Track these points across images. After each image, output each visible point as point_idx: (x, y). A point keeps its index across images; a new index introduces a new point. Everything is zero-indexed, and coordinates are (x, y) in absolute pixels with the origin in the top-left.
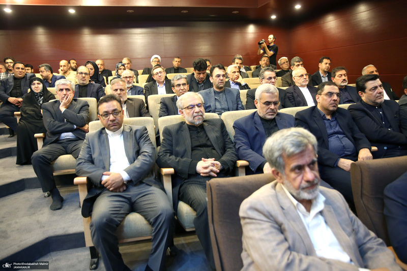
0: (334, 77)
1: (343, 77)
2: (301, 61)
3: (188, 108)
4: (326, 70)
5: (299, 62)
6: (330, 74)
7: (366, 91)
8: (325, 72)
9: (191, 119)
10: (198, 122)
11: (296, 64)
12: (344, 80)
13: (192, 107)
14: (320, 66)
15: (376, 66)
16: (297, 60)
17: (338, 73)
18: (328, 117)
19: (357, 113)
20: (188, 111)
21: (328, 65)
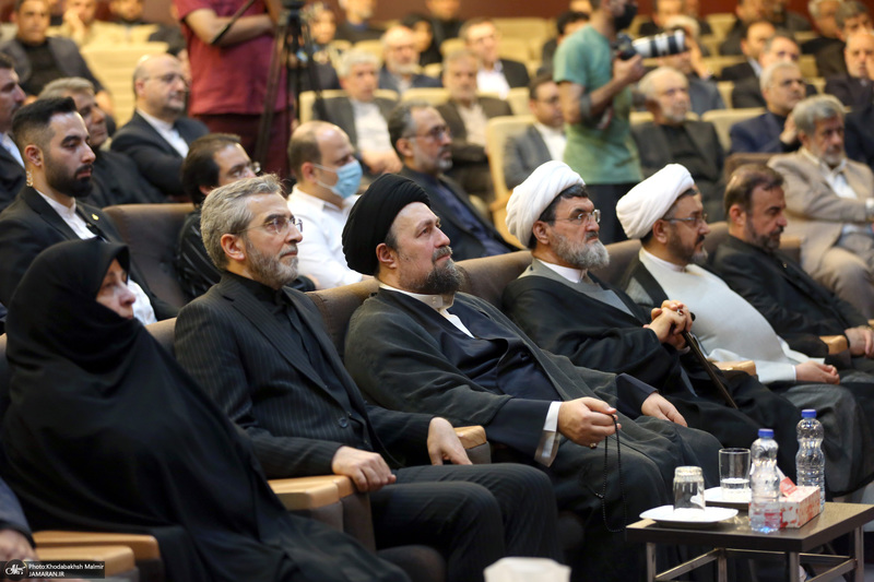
2: (863, 10)
3: (667, 94)
9: (671, 113)
11: (849, 22)
13: (673, 94)
20: (667, 99)
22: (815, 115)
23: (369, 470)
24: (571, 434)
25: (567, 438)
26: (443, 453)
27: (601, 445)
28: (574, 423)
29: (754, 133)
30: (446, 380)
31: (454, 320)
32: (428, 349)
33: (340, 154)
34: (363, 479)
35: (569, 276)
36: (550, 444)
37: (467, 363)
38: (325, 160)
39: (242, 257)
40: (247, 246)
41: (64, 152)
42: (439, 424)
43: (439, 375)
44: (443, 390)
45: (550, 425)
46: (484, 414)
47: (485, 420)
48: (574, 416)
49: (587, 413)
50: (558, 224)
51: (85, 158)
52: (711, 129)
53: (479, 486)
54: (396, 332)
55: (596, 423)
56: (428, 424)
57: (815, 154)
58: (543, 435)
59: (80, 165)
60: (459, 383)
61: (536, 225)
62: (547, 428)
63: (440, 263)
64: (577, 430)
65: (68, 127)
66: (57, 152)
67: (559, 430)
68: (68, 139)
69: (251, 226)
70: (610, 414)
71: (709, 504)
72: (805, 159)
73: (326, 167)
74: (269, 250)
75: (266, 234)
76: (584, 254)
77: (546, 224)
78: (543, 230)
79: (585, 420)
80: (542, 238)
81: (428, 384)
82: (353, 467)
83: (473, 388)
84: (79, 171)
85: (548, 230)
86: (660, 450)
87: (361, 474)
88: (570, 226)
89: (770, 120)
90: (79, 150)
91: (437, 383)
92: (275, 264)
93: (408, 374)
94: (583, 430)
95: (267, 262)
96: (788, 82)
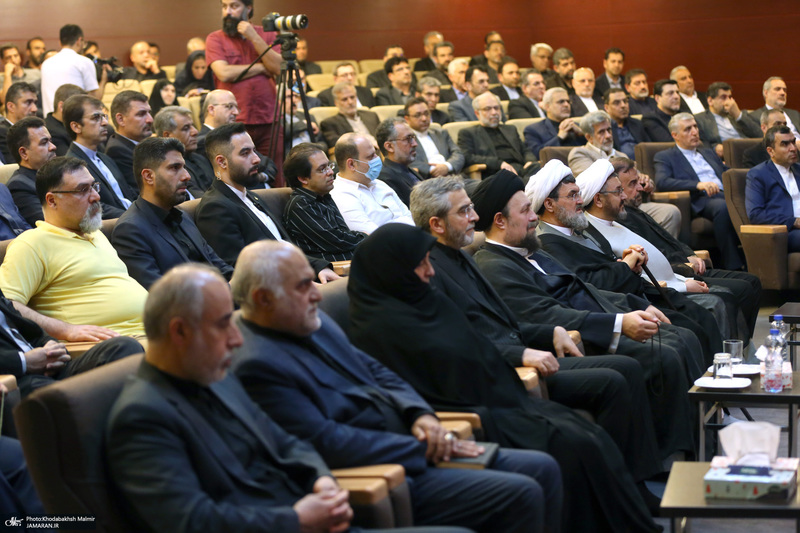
0: (629, 84)
1: (642, 86)
2: (571, 55)
3: (485, 109)
4: (614, 72)
5: (566, 58)
6: (623, 77)
7: (663, 94)
8: (614, 76)
9: (487, 121)
10: (493, 125)
11: (563, 62)
12: (643, 90)
13: (489, 109)
14: (605, 66)
15: (690, 69)
16: (563, 55)
17: (635, 79)
18: (620, 126)
19: (650, 123)
20: (484, 112)
21: (616, 64)
22: (593, 121)
23: (547, 363)
24: (630, 334)
25: (628, 337)
26: (565, 349)
27: (649, 341)
28: (633, 327)
29: (541, 132)
30: (545, 303)
31: (534, 263)
32: (529, 282)
33: (370, 152)
34: (546, 369)
35: (565, 232)
36: (617, 340)
37: (551, 290)
38: (360, 156)
39: (442, 231)
40: (447, 226)
41: (241, 159)
42: (559, 330)
43: (541, 299)
44: (545, 309)
45: (617, 329)
46: (576, 323)
47: (578, 326)
48: (633, 323)
49: (642, 321)
50: (560, 200)
51: (255, 161)
52: (513, 129)
53: (613, 371)
54: (509, 272)
55: (647, 327)
56: (552, 330)
57: (596, 146)
58: (612, 334)
59: (252, 166)
60: (553, 304)
61: (546, 200)
62: (615, 330)
63: (531, 231)
64: (635, 331)
65: (242, 142)
66: (237, 158)
67: (623, 333)
68: (243, 150)
69: (450, 212)
70: (656, 322)
71: (735, 376)
72: (591, 148)
73: (362, 161)
74: (460, 228)
75: (459, 218)
76: (576, 219)
77: (552, 200)
78: (550, 204)
79: (641, 325)
80: (550, 209)
81: (536, 305)
82: (539, 362)
83: (562, 306)
84: (251, 170)
85: (554, 203)
86: (675, 342)
87: (543, 366)
88: (568, 201)
89: (550, 124)
90: (250, 156)
91: (541, 304)
92: (464, 236)
93: (521, 299)
94: (640, 332)
95: (458, 235)
96: (562, 101)
